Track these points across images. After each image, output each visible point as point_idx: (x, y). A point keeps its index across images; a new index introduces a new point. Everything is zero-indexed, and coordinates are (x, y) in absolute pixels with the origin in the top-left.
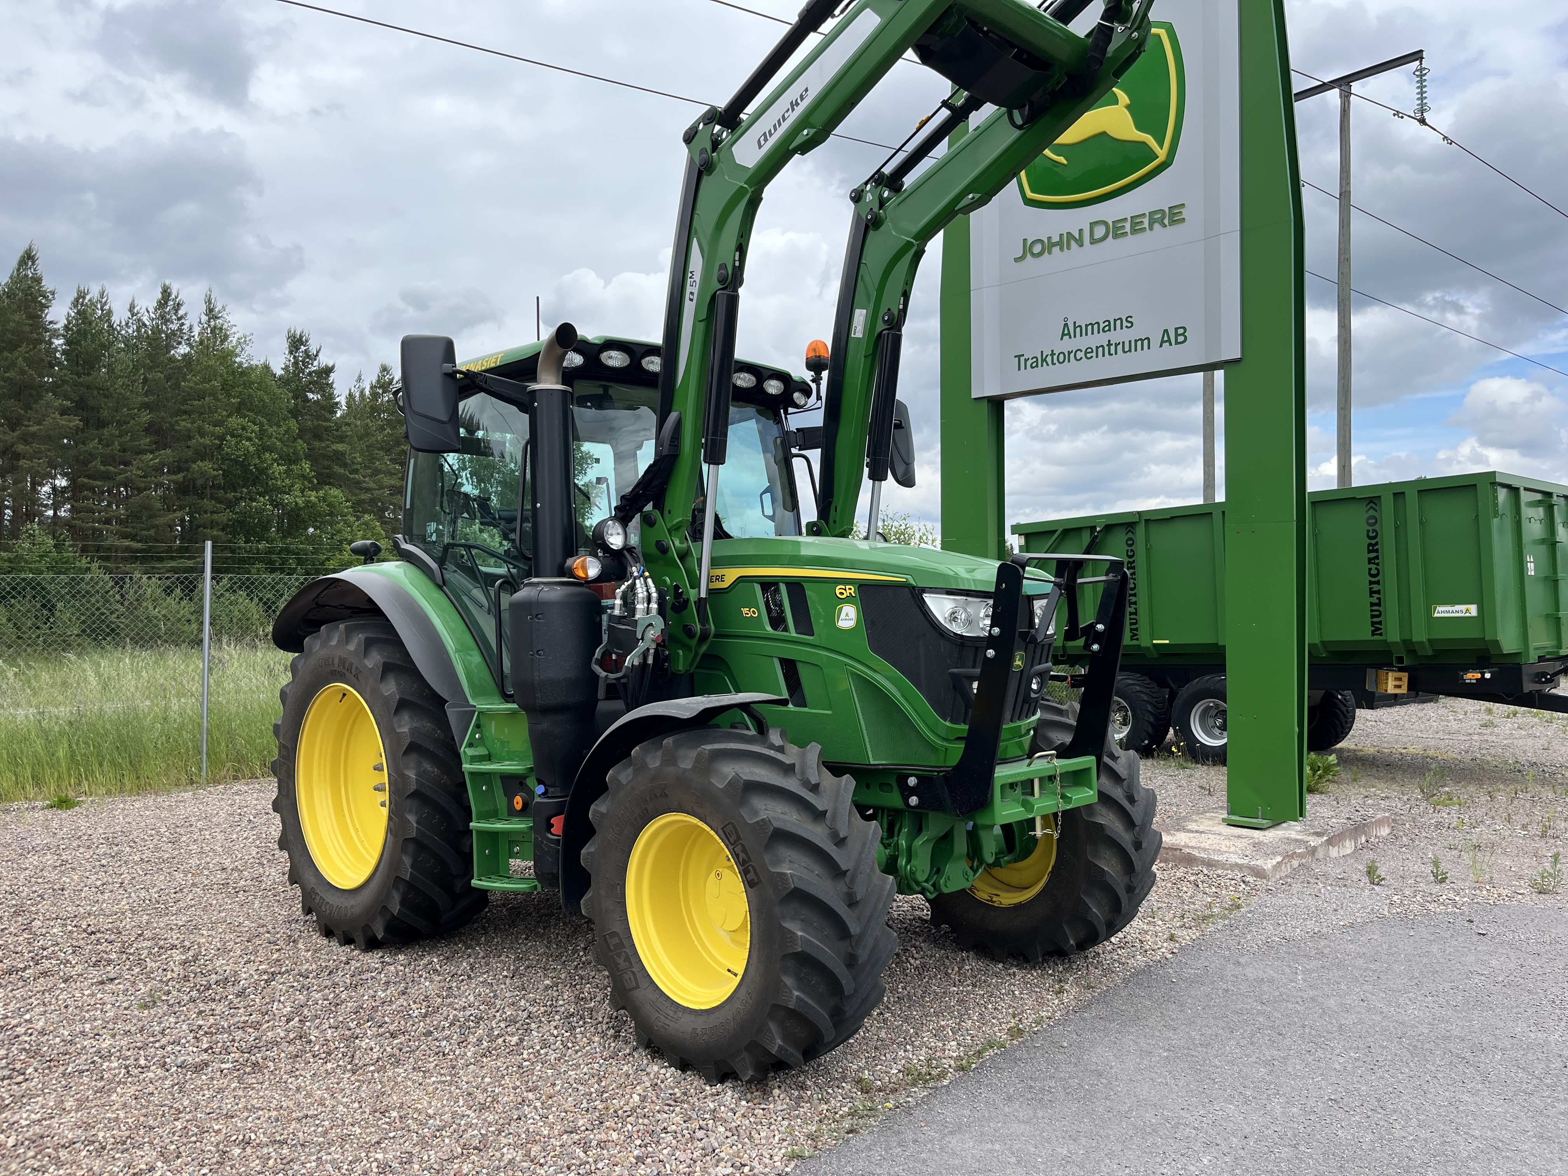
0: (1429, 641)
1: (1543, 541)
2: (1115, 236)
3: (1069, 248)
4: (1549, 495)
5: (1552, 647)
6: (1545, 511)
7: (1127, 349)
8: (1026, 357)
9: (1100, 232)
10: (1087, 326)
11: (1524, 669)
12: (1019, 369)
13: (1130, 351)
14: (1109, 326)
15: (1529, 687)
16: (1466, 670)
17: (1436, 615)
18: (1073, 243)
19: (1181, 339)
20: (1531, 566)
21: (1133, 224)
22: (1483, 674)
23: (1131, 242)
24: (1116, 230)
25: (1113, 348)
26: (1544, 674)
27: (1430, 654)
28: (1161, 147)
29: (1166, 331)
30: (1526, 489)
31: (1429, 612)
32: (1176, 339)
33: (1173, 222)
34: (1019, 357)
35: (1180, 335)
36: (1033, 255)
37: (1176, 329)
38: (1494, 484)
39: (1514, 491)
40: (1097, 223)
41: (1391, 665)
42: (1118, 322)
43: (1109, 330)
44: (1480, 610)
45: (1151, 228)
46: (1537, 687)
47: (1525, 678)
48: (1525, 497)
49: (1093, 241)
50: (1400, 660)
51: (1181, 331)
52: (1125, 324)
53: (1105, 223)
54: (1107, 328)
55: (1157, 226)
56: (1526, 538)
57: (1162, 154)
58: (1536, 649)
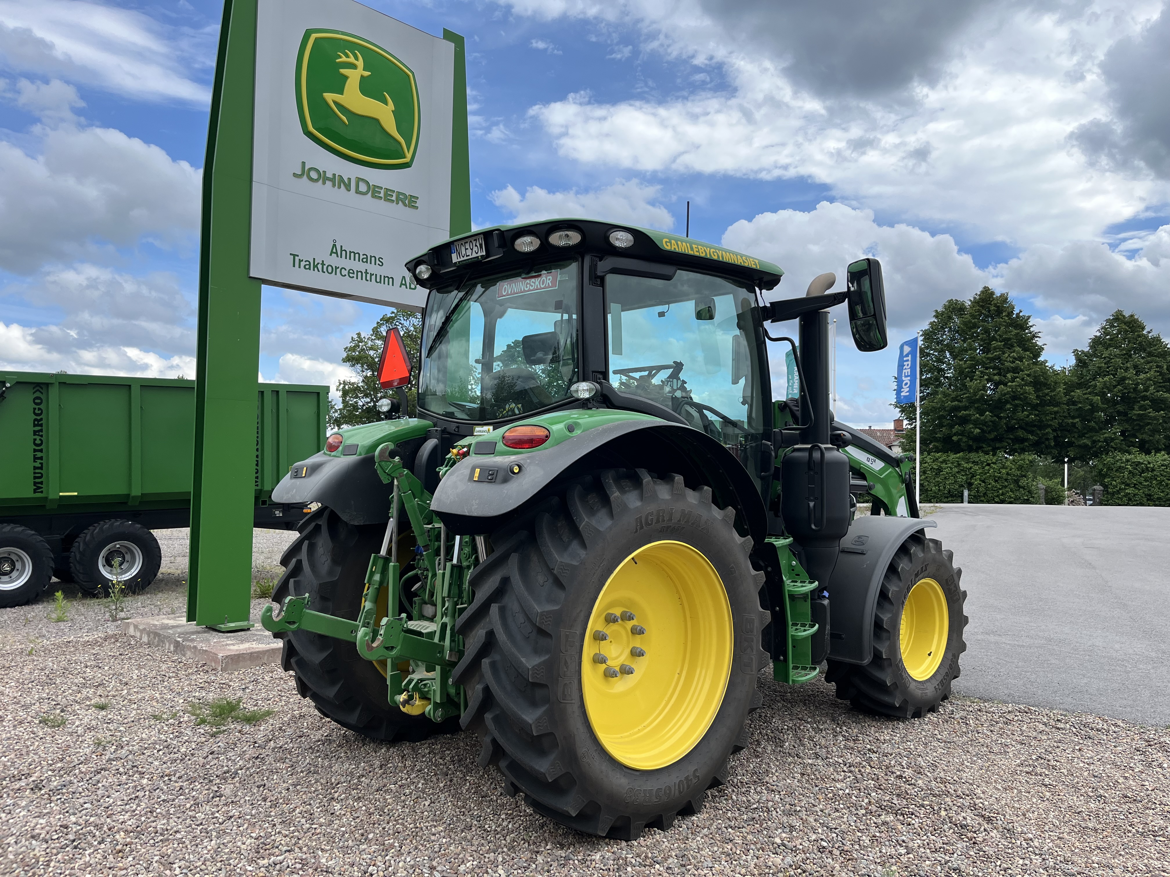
7: (378, 280)
8: (300, 258)
13: (380, 282)
23: (384, 205)
25: (369, 276)
28: (408, 152)
32: (410, 285)
33: (411, 206)
36: (311, 179)
40: (362, 180)
42: (373, 259)
43: (367, 262)
45: (396, 203)
49: (357, 192)
52: (378, 262)
53: (367, 183)
54: (364, 260)
55: (400, 202)
57: (408, 156)
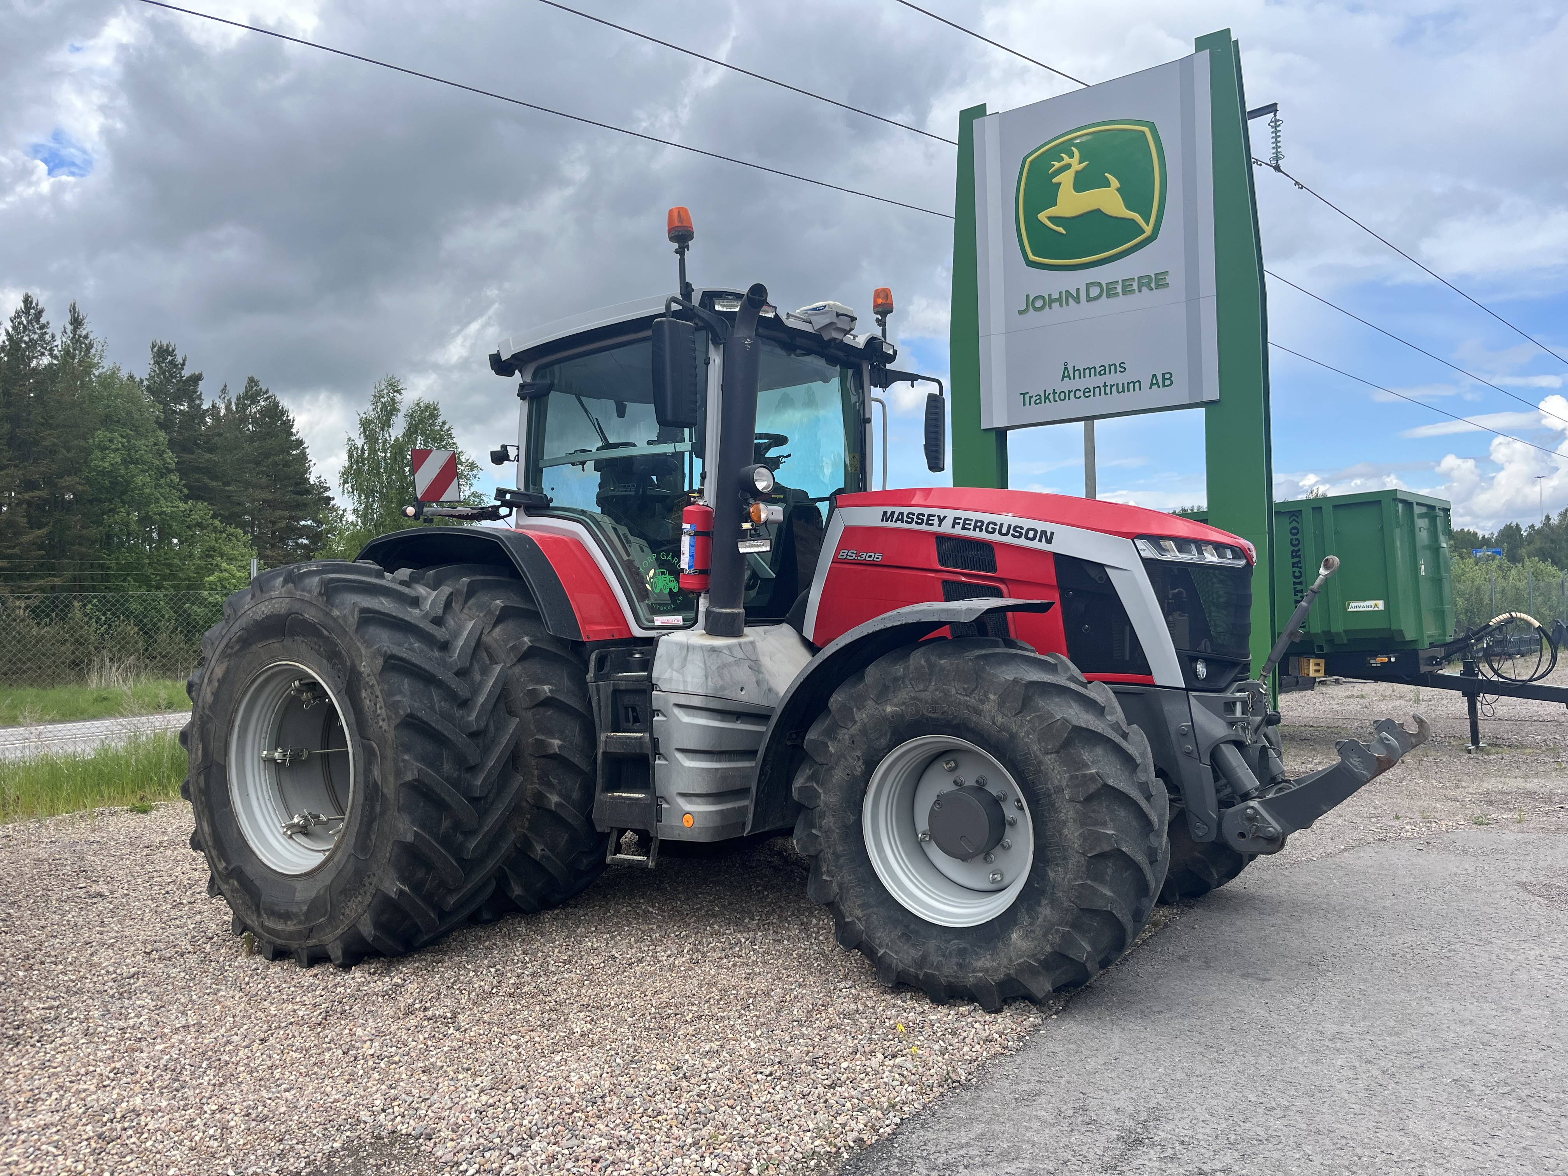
0: (1344, 631)
1: (1429, 547)
2: (1109, 296)
3: (1067, 304)
4: (1432, 508)
5: (1440, 635)
6: (1430, 522)
7: (1121, 390)
8: (1030, 394)
9: (1095, 291)
10: (1085, 369)
11: (1422, 654)
12: (1024, 405)
13: (1123, 391)
14: (1104, 371)
15: (1424, 669)
16: (1375, 656)
17: (1350, 610)
18: (1070, 299)
19: (1167, 382)
20: (1423, 567)
21: (1124, 287)
22: (1389, 659)
23: (1121, 302)
24: (1110, 291)
25: (1108, 389)
26: (1435, 658)
27: (1345, 642)
28: (1148, 224)
29: (1154, 376)
30: (1418, 504)
31: (1345, 608)
32: (1164, 383)
33: (1158, 287)
34: (1024, 394)
35: (1167, 379)
36: (1036, 309)
37: (1164, 374)
38: (1396, 500)
39: (1408, 505)
40: (1092, 284)
41: (1313, 653)
42: (1113, 368)
43: (1105, 374)
44: (1386, 605)
45: (1140, 291)
46: (1429, 669)
47: (1421, 662)
48: (1417, 510)
49: (1089, 300)
50: (1321, 648)
51: (1167, 376)
52: (1118, 369)
53: (1099, 284)
54: (1102, 372)
55: (1144, 289)
56: (1419, 544)
57: (1148, 229)
58: (1428, 637)
